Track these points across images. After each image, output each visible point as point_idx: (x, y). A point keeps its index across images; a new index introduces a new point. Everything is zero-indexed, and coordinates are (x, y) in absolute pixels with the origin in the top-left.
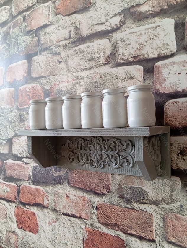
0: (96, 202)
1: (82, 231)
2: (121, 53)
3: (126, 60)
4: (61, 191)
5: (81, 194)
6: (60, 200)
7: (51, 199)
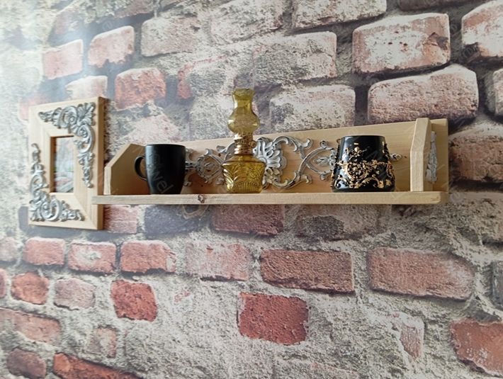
0: (259, 250)
1: (235, 300)
2: (301, 13)
3: (309, 23)
4: (197, 242)
5: (233, 241)
6: (195, 257)
7: (179, 258)
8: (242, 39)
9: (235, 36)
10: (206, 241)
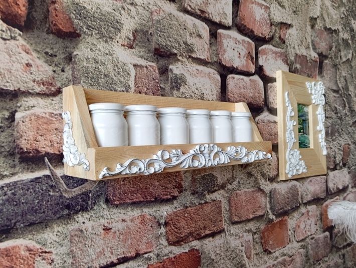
0: (164, 214)
3: (193, 9)
4: (88, 225)
6: (87, 246)
7: (59, 255)
10: (102, 221)
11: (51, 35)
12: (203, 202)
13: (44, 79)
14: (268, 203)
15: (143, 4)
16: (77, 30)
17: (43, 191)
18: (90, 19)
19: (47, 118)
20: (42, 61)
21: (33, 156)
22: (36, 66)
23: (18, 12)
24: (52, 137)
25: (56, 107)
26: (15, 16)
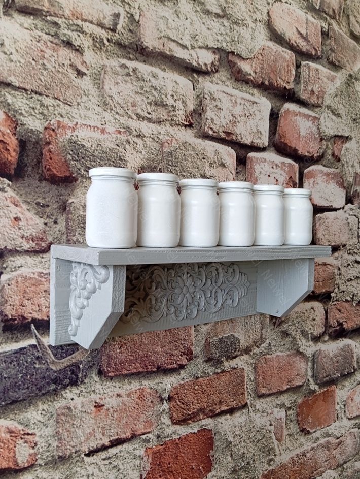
0: (168, 388)
2: (209, 118)
3: (217, 132)
4: (77, 402)
6: (75, 426)
7: (43, 437)
8: (149, 120)
9: (139, 111)
10: (93, 396)
11: (44, 182)
12: (219, 371)
13: (34, 234)
14: (309, 370)
15: (152, 134)
16: (74, 174)
17: (27, 363)
18: (89, 159)
19: (35, 278)
20: (33, 213)
21: (17, 323)
22: (25, 219)
23: (8, 159)
24: (41, 301)
25: (46, 266)
26: (4, 163)
